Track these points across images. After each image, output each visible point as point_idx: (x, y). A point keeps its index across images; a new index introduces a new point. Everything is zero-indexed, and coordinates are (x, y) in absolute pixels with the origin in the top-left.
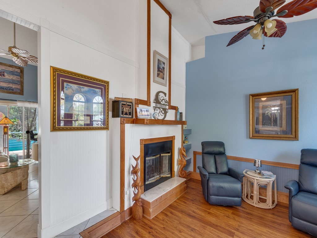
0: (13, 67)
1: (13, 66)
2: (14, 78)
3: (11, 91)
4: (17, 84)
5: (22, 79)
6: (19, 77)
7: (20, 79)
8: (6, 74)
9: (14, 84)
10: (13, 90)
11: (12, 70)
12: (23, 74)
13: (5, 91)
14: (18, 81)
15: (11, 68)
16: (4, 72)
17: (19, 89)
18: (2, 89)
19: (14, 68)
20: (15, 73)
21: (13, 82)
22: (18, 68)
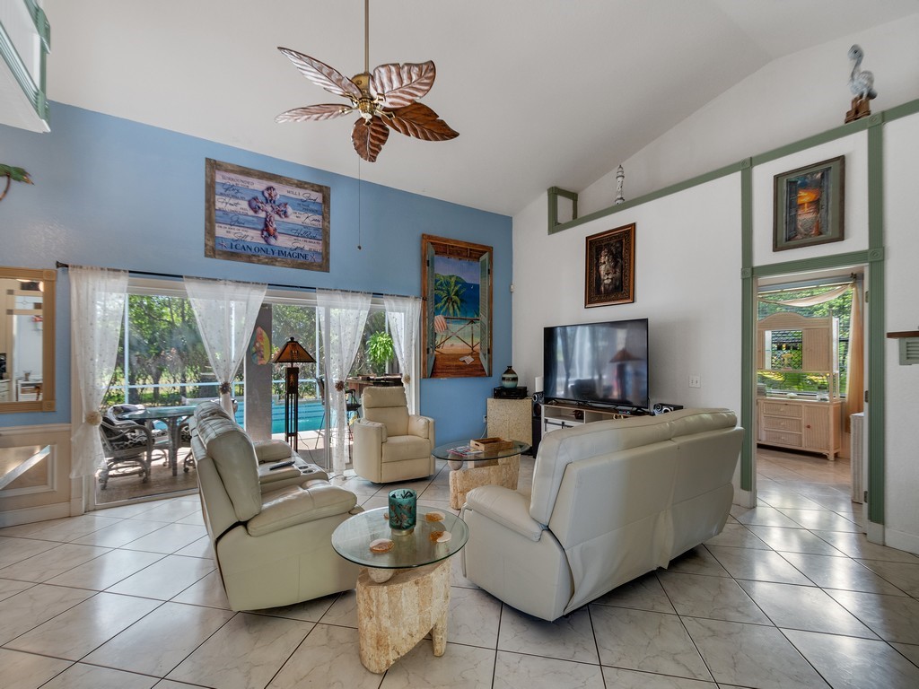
0: (306, 188)
1: (306, 183)
2: (307, 221)
3: (301, 260)
4: (314, 238)
5: (326, 224)
6: (320, 217)
7: (321, 223)
8: (290, 210)
9: (308, 240)
10: (305, 257)
11: (302, 198)
12: (329, 207)
13: (289, 259)
14: (317, 229)
15: (302, 191)
16: (286, 204)
17: (319, 253)
18: (282, 256)
19: (307, 191)
20: (311, 207)
21: (305, 232)
22: (317, 188)
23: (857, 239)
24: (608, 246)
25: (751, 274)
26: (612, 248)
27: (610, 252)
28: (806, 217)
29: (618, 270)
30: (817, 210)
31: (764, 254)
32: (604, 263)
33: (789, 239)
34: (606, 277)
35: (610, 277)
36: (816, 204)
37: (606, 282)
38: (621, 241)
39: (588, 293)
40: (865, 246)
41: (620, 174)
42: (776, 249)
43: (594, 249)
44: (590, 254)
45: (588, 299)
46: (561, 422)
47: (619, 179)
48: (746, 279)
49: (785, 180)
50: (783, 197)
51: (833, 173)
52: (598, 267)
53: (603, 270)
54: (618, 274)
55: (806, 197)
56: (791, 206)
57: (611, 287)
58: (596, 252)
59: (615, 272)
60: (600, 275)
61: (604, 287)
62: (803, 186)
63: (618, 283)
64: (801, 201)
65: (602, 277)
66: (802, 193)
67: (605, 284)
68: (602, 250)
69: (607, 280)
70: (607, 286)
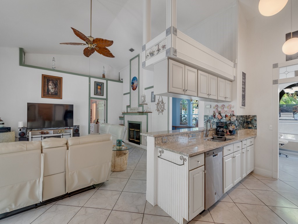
23: (105, 97)
24: (52, 80)
25: (90, 98)
26: (54, 82)
27: (53, 83)
28: (99, 90)
29: (56, 89)
30: (100, 90)
31: (92, 95)
32: (51, 85)
33: (97, 93)
34: (52, 90)
35: (53, 90)
36: (100, 89)
37: (51, 91)
38: (57, 81)
39: (43, 93)
40: (106, 98)
41: (54, 60)
42: (94, 95)
43: (46, 79)
44: (44, 80)
45: (43, 95)
46: (40, 136)
47: (54, 61)
48: (89, 99)
49: (96, 83)
50: (96, 86)
51: (102, 85)
52: (48, 85)
53: (50, 87)
54: (56, 90)
55: (99, 87)
56: (97, 88)
57: (54, 93)
58: (47, 80)
59: (55, 89)
60: (49, 89)
61: (51, 93)
62: (99, 85)
63: (56, 93)
64: (98, 88)
65: (50, 89)
66: (98, 86)
67: (51, 92)
68: (50, 81)
69: (52, 91)
70: (52, 93)
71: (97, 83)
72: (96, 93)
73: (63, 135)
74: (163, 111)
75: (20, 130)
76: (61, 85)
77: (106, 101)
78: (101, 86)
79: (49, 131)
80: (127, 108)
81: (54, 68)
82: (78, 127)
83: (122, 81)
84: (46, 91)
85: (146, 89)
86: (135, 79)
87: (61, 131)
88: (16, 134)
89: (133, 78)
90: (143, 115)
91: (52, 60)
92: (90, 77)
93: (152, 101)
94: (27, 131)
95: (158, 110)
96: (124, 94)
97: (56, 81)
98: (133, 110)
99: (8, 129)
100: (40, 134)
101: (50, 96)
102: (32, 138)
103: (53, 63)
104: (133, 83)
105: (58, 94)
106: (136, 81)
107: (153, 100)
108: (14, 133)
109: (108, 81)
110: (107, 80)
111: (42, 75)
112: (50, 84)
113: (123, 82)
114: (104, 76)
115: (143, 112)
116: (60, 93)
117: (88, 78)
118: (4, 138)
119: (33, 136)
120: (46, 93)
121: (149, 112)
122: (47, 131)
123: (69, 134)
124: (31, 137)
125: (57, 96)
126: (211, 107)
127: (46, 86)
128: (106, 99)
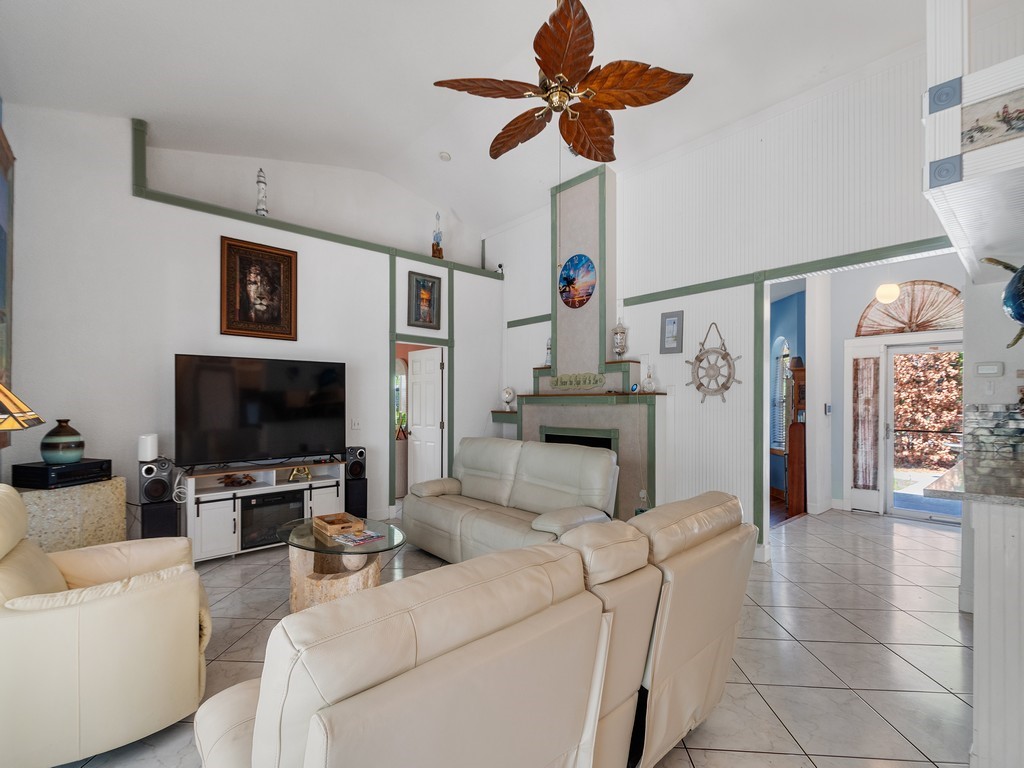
23: (443, 333)
24: (260, 263)
25: (394, 337)
27: (263, 273)
28: (424, 308)
29: (276, 298)
30: (430, 306)
32: (255, 283)
34: (259, 302)
35: (264, 302)
36: (429, 301)
37: (258, 307)
38: (279, 265)
39: (225, 313)
40: (446, 337)
41: (262, 179)
42: (409, 324)
43: (238, 258)
44: (228, 263)
45: (225, 323)
46: (229, 494)
47: (262, 185)
48: (392, 341)
49: (415, 277)
50: (414, 289)
51: (436, 286)
52: (244, 283)
53: (252, 289)
54: (276, 303)
55: (424, 295)
56: (418, 298)
57: (266, 316)
58: (241, 262)
59: (272, 300)
60: (248, 296)
61: (256, 314)
62: (424, 287)
63: (276, 314)
64: (422, 296)
65: (252, 300)
66: (422, 291)
67: (256, 310)
68: (251, 264)
69: (260, 306)
70: (260, 313)
71: (419, 278)
72: (414, 320)
73: (311, 488)
74: (727, 388)
75: (149, 471)
76: (293, 285)
77: (446, 349)
78: (430, 290)
79: (253, 473)
80: (536, 378)
81: (264, 213)
82: (361, 454)
83: (500, 271)
84: (238, 307)
85: (628, 302)
86: (578, 262)
87: (298, 471)
88: (129, 489)
89: (571, 260)
90: (628, 403)
91: (256, 179)
92: (393, 253)
93: (664, 350)
94: (172, 476)
95: (702, 384)
96: (511, 324)
97: (276, 268)
98: (568, 386)
99: (101, 468)
100: (222, 485)
101: (252, 326)
102: (198, 502)
103: (259, 192)
104: (569, 281)
105: (281, 321)
106: (588, 271)
107: (671, 343)
108: (124, 485)
109: (456, 272)
110: (453, 267)
111: (222, 237)
112: (252, 277)
113: (505, 277)
114: (437, 252)
115: (624, 394)
116: (288, 315)
117: (386, 257)
118: (85, 509)
119: (204, 497)
120: (237, 317)
121: (658, 394)
122: (246, 473)
123: (332, 482)
124: (193, 501)
125: (277, 329)
126: (1003, 374)
127: (238, 284)
128: (449, 343)
